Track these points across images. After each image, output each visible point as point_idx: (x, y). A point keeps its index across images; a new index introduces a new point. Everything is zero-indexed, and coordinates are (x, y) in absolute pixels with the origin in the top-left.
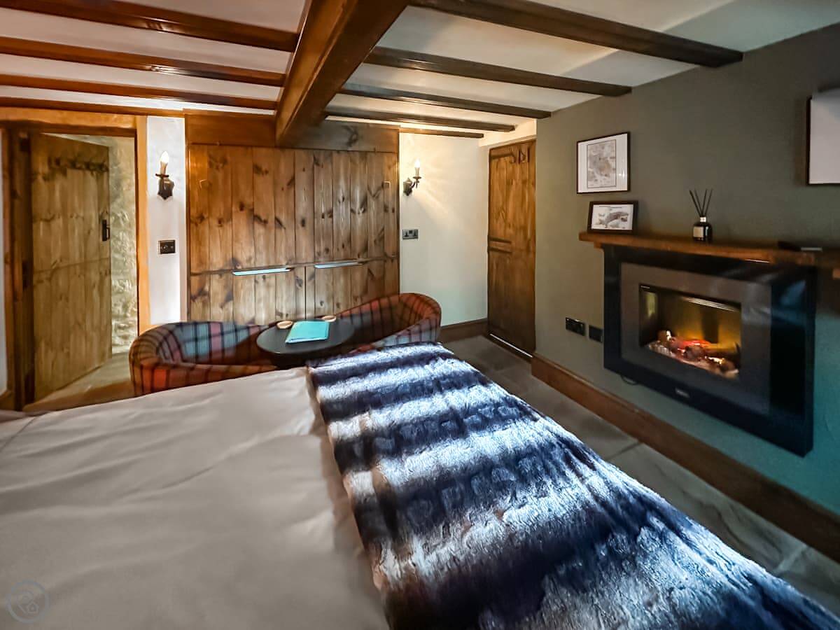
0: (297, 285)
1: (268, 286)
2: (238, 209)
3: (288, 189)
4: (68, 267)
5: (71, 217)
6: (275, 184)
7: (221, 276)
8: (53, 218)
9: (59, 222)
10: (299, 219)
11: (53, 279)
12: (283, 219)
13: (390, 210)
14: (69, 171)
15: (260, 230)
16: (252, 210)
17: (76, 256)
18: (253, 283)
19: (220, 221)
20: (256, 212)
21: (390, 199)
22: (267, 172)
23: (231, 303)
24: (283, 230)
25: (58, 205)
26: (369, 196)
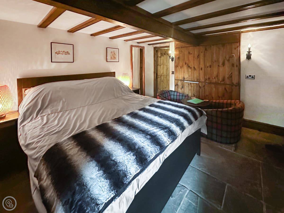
0: (199, 88)
1: (191, 86)
2: (185, 64)
3: (197, 59)
4: (164, 75)
5: (164, 65)
6: (194, 57)
7: (181, 81)
8: (161, 65)
9: (162, 66)
10: (200, 68)
11: (161, 77)
12: (196, 67)
13: (235, 66)
14: (164, 55)
15: (190, 70)
16: (188, 65)
17: (165, 73)
18: (188, 85)
19: (181, 67)
20: (189, 65)
21: (235, 61)
22: (192, 54)
23: (183, 89)
24: (196, 71)
25: (162, 62)
26: (225, 60)
